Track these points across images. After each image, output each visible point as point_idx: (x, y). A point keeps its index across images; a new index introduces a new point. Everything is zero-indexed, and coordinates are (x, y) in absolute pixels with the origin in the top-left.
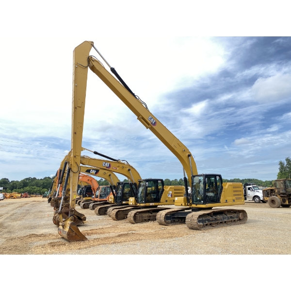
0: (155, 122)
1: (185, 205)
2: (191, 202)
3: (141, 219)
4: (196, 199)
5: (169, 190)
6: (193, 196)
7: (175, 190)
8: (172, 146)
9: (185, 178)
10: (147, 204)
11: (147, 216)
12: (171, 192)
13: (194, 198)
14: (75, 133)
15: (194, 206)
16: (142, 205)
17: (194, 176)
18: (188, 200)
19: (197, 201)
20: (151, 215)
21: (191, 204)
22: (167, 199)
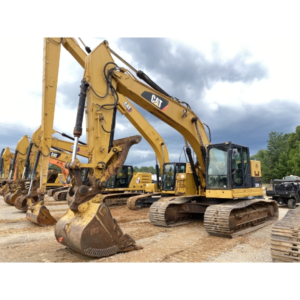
0: (130, 108)
1: (156, 191)
2: (161, 188)
3: (109, 203)
4: (166, 185)
5: (137, 177)
6: (163, 183)
7: (143, 176)
8: (147, 133)
9: (157, 166)
10: (116, 189)
11: (116, 201)
12: (139, 178)
13: (165, 184)
14: (46, 114)
15: (164, 192)
16: (110, 190)
17: (166, 164)
18: (158, 187)
19: (167, 187)
20: (119, 199)
21: (161, 191)
22: (135, 185)
